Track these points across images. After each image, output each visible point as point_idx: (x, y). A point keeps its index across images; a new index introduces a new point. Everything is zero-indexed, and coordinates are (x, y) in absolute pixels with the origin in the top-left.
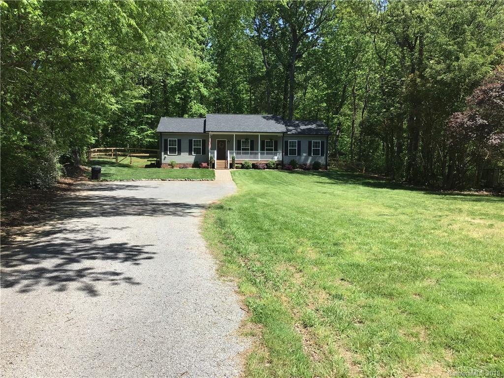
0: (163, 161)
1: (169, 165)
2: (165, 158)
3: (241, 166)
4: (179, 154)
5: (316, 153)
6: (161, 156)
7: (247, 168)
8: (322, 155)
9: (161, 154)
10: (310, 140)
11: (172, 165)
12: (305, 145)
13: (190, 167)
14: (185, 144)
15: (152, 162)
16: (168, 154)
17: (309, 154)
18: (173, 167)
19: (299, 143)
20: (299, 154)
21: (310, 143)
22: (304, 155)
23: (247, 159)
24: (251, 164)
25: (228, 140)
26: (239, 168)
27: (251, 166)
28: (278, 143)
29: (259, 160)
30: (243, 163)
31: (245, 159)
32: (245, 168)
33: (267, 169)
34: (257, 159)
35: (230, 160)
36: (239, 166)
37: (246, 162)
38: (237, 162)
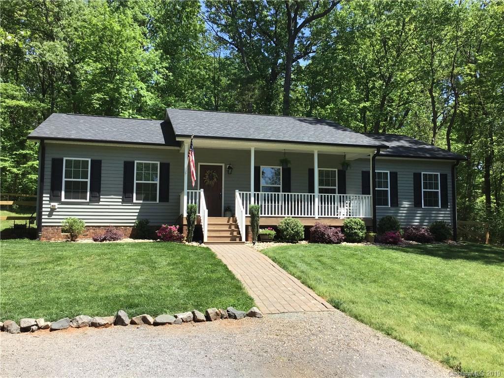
0: (45, 219)
1: (63, 231)
2: (53, 210)
3: (273, 233)
4: (95, 199)
5: (431, 200)
6: (41, 204)
7: (293, 239)
8: (445, 205)
9: (41, 200)
10: (417, 171)
11: (71, 233)
12: (406, 183)
13: (126, 236)
14: (112, 173)
15: (18, 222)
16: (63, 199)
17: (417, 204)
18: (73, 237)
19: (394, 176)
20: (396, 203)
21: (417, 177)
22: (406, 204)
23: (288, 214)
24: (302, 229)
25: (228, 166)
26: (269, 240)
27: (302, 235)
28: (347, 177)
29: (317, 218)
30: (277, 225)
31: (282, 214)
32: (288, 239)
33: (345, 240)
34: (311, 215)
35: (246, 217)
36: (269, 234)
37: (288, 223)
38: (262, 222)
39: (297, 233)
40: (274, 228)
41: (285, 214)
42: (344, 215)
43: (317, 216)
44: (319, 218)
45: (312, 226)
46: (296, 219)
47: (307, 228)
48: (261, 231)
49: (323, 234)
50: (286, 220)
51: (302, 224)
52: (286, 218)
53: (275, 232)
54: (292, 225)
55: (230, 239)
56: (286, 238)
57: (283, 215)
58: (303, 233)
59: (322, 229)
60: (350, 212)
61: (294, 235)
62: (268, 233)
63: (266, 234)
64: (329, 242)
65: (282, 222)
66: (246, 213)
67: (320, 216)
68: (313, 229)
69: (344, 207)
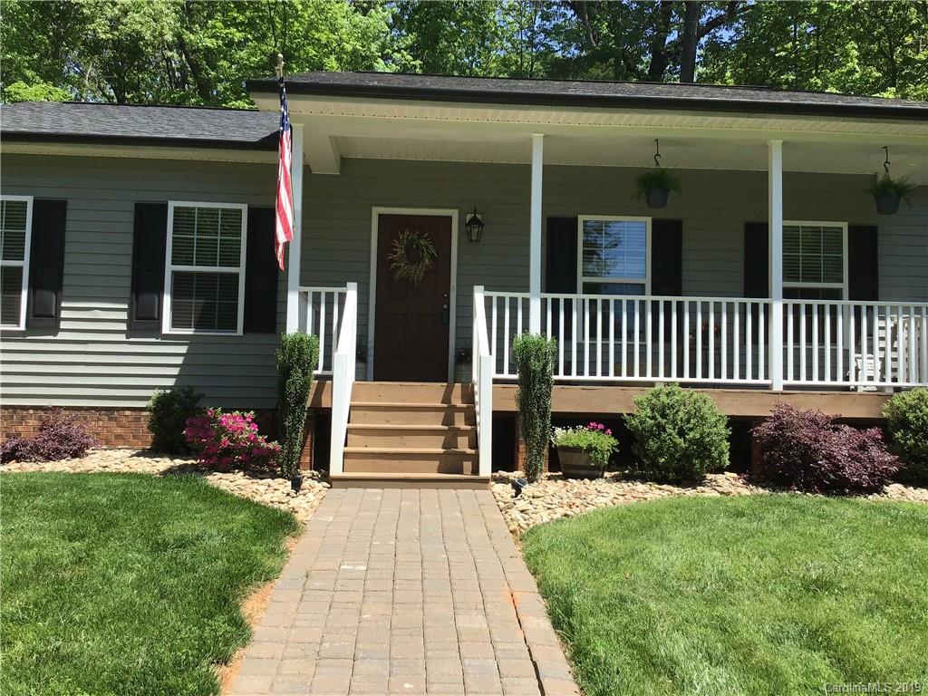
4: (44, 322)
13: (138, 441)
23: (668, 374)
24: (723, 430)
25: (469, 217)
26: (590, 472)
27: (721, 453)
28: (881, 250)
29: (778, 387)
30: (624, 412)
31: (643, 373)
32: (665, 468)
33: (897, 478)
34: (755, 376)
35: (495, 381)
36: (590, 449)
37: (664, 407)
38: (560, 401)
39: (702, 448)
40: (612, 423)
41: (655, 373)
42: (871, 378)
43: (778, 383)
44: (786, 387)
45: (763, 419)
46: (697, 394)
47: (741, 427)
48: (561, 435)
49: (808, 454)
50: (657, 395)
51: (719, 408)
52: (657, 388)
53: (614, 441)
54: (681, 414)
55: (437, 463)
56: (655, 465)
57: (649, 378)
58: (726, 445)
59: (805, 434)
60: (895, 370)
61: (686, 455)
62: (584, 445)
63: (577, 449)
64: (838, 486)
65: (639, 403)
66: (500, 370)
67: (791, 381)
68: (765, 429)
69: (871, 350)
